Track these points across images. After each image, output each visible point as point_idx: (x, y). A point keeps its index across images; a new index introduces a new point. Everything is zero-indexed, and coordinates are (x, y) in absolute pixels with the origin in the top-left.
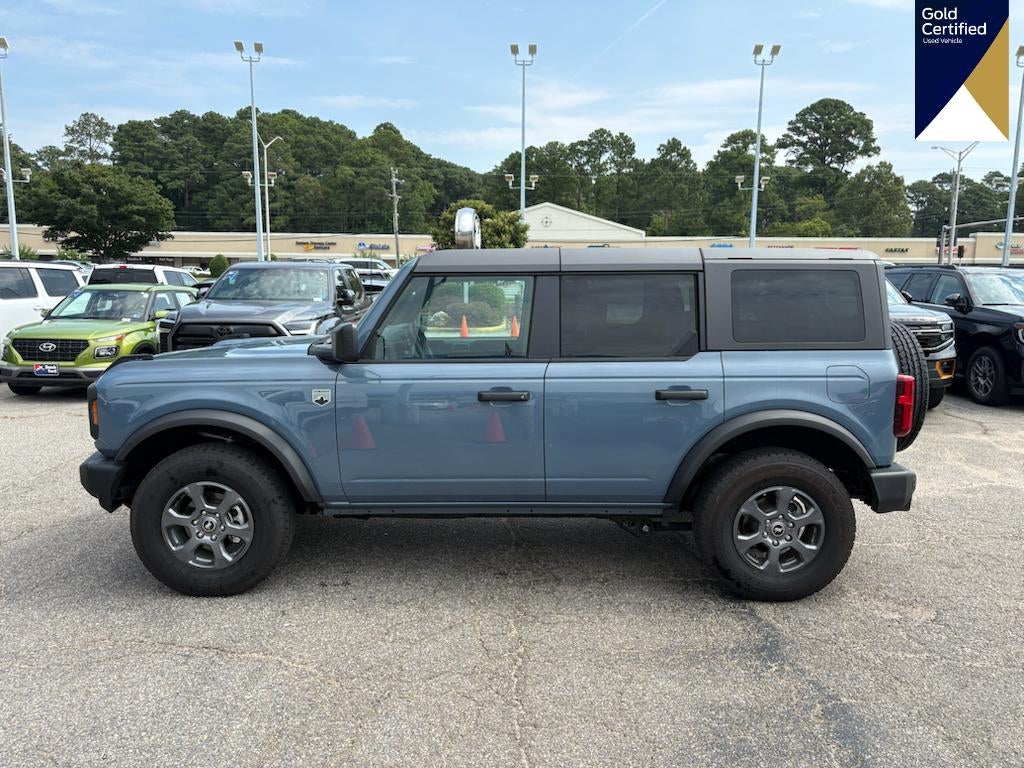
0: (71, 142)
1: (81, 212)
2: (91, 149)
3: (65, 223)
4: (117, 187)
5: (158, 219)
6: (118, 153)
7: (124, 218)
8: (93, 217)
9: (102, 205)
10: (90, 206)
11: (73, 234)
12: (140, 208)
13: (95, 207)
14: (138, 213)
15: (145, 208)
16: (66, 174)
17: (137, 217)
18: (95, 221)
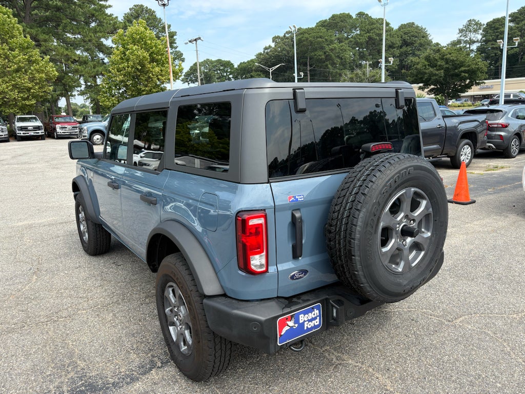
0: (461, 37)
1: (436, 75)
2: (470, 39)
3: (429, 81)
4: (455, 59)
5: (475, 74)
6: (484, 39)
7: (457, 75)
8: (441, 77)
9: (447, 70)
10: (440, 71)
11: (432, 87)
12: (466, 68)
13: (442, 71)
14: (465, 72)
15: (469, 68)
16: (432, 57)
17: (463, 74)
18: (442, 79)
